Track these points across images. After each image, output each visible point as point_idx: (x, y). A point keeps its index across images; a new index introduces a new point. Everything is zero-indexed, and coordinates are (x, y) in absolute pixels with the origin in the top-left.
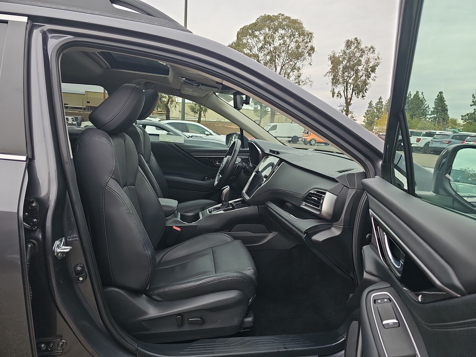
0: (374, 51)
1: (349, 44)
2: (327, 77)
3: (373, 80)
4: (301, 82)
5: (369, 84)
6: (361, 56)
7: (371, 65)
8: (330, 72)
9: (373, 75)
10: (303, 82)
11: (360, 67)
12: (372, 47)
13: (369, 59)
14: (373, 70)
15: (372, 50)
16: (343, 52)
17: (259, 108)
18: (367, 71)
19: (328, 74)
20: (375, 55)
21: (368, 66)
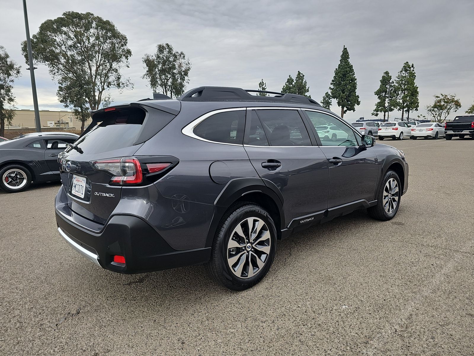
0: (184, 57)
1: (161, 49)
2: (145, 79)
3: (187, 82)
4: (121, 84)
5: (185, 86)
6: (175, 61)
7: (183, 69)
8: (147, 74)
9: (186, 78)
10: (123, 84)
11: (175, 70)
12: (182, 53)
13: (181, 64)
14: (186, 74)
15: (182, 56)
16: (157, 56)
17: (80, 110)
18: (181, 75)
19: (145, 76)
20: (186, 61)
21: (182, 70)
